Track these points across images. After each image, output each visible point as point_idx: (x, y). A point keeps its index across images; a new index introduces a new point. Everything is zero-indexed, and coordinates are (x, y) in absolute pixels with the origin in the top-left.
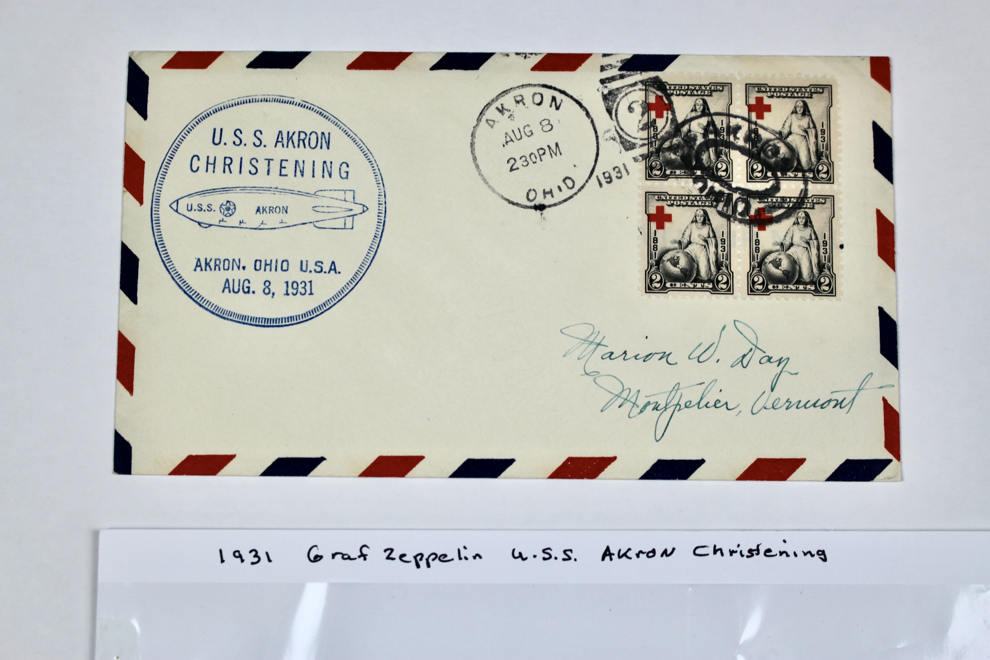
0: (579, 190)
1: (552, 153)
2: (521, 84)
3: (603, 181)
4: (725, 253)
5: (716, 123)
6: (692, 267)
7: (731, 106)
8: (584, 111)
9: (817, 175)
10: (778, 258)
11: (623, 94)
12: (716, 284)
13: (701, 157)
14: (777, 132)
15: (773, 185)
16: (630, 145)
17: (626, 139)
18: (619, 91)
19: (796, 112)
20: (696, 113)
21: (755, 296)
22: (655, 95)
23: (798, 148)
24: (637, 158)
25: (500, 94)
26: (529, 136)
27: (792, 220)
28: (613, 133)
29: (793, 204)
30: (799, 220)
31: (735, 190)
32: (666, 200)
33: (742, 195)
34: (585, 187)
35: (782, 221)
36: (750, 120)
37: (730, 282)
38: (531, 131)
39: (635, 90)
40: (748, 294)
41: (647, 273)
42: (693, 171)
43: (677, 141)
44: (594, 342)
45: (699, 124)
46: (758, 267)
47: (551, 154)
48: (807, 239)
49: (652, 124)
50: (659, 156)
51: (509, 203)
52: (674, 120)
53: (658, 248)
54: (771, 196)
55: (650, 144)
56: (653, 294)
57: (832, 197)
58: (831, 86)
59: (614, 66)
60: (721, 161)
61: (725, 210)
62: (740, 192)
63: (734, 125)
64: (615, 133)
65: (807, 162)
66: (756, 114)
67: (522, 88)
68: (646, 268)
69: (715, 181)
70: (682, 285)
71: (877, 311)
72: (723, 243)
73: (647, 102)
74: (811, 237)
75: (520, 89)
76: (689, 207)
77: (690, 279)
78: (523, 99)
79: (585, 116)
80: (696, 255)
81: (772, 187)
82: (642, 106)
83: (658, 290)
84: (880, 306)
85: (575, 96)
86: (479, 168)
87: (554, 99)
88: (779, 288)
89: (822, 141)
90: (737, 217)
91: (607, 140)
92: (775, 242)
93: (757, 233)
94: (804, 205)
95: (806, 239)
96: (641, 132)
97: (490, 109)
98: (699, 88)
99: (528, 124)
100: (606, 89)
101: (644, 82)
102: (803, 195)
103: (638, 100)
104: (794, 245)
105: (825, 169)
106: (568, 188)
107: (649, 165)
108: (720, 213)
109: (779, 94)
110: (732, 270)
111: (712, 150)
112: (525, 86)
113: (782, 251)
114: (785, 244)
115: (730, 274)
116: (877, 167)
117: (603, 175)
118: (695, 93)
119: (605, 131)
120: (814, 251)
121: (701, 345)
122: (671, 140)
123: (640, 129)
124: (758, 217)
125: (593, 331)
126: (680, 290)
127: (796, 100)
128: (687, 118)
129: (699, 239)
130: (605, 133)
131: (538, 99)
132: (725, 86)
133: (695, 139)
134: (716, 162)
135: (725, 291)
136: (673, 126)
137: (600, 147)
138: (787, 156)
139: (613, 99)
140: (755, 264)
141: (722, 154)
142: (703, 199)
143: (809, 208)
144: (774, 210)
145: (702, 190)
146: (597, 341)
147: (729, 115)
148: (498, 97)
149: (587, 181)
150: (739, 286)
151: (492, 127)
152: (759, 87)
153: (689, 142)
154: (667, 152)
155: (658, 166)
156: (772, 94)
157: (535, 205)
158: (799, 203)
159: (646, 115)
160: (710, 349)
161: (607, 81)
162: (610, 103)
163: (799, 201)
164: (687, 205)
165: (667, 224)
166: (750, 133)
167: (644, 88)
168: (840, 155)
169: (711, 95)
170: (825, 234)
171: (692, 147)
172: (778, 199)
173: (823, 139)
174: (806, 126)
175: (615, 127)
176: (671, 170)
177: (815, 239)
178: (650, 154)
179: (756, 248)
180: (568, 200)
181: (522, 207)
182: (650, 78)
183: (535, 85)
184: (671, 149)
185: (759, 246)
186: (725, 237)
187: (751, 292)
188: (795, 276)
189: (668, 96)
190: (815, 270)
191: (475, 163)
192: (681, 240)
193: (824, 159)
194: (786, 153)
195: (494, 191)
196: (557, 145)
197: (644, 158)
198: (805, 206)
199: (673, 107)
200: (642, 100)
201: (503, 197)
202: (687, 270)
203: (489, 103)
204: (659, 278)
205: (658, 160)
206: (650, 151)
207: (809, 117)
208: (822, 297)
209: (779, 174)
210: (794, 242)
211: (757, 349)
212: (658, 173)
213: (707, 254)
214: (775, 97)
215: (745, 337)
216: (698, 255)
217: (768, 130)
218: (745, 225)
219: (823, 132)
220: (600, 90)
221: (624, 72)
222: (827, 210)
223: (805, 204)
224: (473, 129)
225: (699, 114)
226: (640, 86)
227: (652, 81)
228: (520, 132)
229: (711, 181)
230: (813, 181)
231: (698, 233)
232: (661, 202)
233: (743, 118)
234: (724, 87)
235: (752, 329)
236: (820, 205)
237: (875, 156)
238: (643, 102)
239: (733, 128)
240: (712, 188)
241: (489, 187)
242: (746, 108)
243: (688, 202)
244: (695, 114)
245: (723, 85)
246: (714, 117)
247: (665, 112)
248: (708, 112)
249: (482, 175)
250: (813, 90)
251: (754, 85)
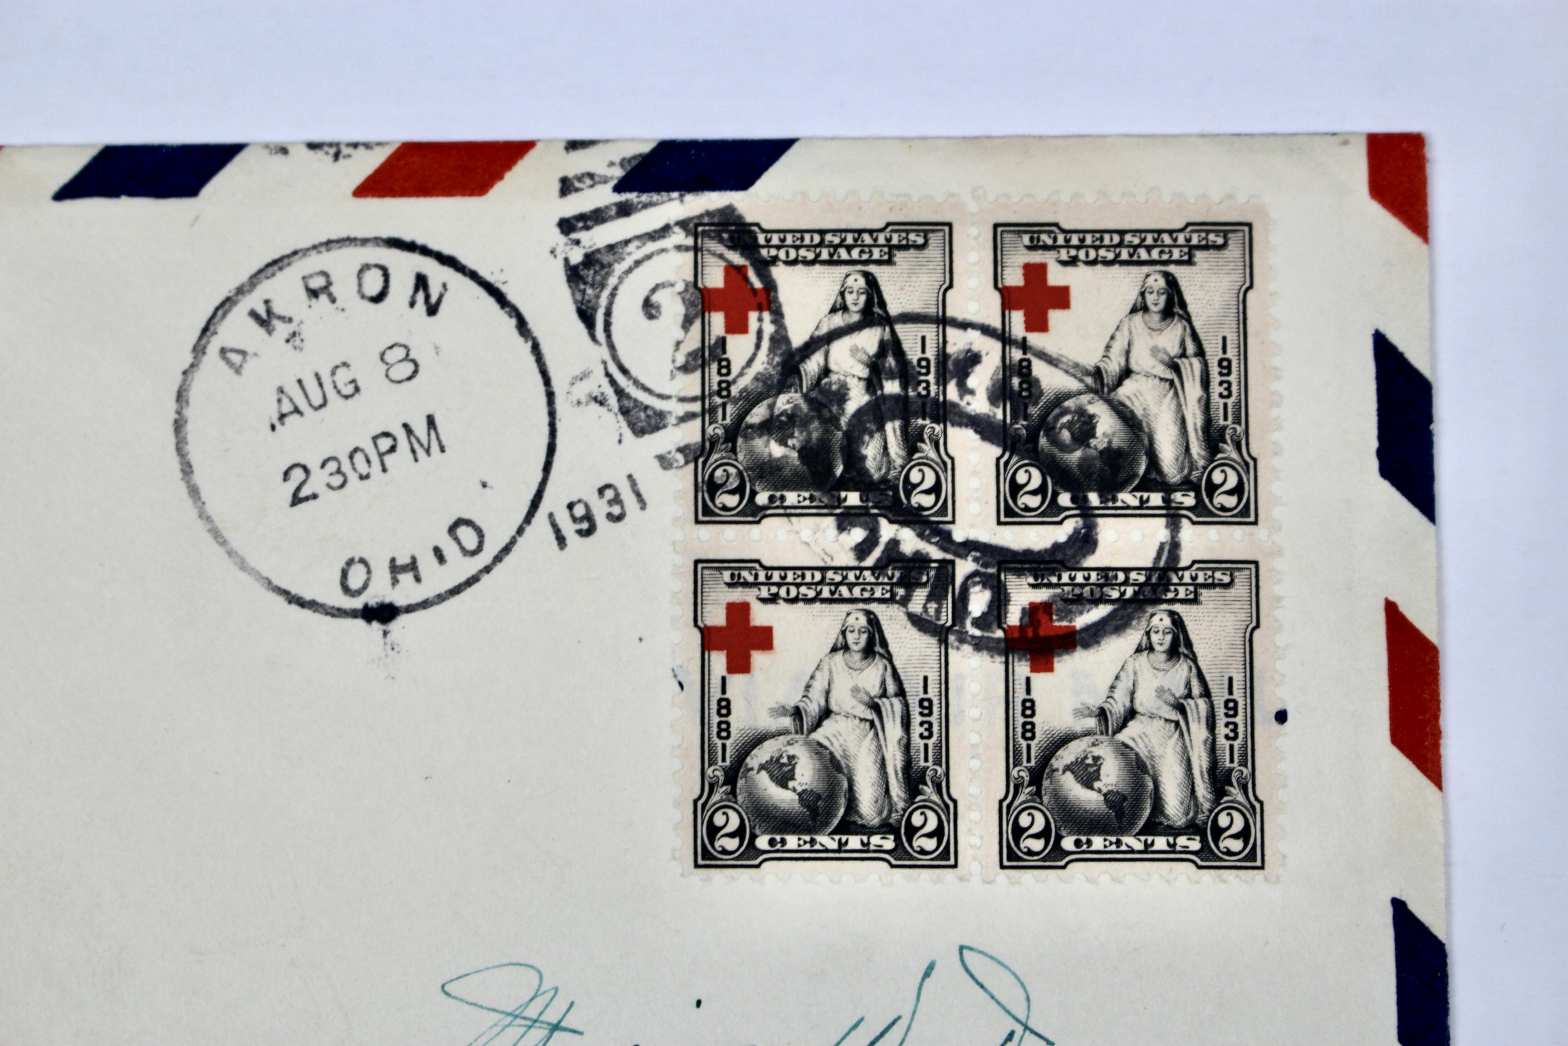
0: (498, 559)
1: (416, 446)
2: (324, 239)
3: (569, 528)
4: (931, 742)
5: (906, 346)
6: (832, 787)
7: (949, 294)
8: (511, 317)
9: (1207, 500)
10: (1089, 756)
11: (628, 262)
12: (904, 839)
13: (859, 452)
14: (1087, 370)
15: (1076, 532)
16: (648, 417)
17: (636, 400)
18: (615, 253)
19: (1145, 309)
20: (846, 316)
21: (1023, 871)
22: (723, 264)
23: (1152, 418)
24: (669, 456)
25: (260, 271)
26: (347, 397)
27: (1133, 637)
28: (598, 384)
29: (1137, 588)
30: (1155, 638)
31: (962, 551)
32: (756, 584)
33: (983, 566)
34: (516, 549)
35: (1103, 643)
36: (1007, 335)
37: (948, 829)
38: (353, 381)
39: (663, 250)
40: (1002, 867)
41: (700, 806)
42: (835, 493)
43: (788, 402)
44: (542, 1022)
45: (854, 351)
46: (1029, 785)
47: (413, 451)
48: (1177, 695)
49: (715, 352)
50: (734, 450)
51: (290, 602)
52: (780, 339)
53: (732, 730)
54: (1069, 564)
55: (708, 413)
56: (718, 870)
57: (1252, 566)
58: (1249, 225)
59: (600, 176)
60: (921, 461)
61: (932, 612)
62: (978, 554)
63: (960, 352)
64: (605, 382)
65: (1177, 460)
66: (1025, 315)
67: (328, 250)
68: (698, 792)
69: (904, 523)
70: (805, 842)
71: (1388, 912)
72: (926, 711)
73: (700, 285)
74: (1190, 690)
75: (319, 252)
76: (825, 606)
77: (827, 824)
78: (329, 284)
79: (515, 333)
80: (844, 751)
81: (1074, 538)
82: (683, 300)
83: (733, 859)
84: (1398, 896)
85: (484, 273)
86: (200, 498)
87: (421, 282)
88: (1094, 848)
89: (1221, 395)
90: (967, 632)
91: (579, 403)
92: (1079, 706)
93: (1028, 680)
94: (1168, 590)
95: (1174, 695)
96: (681, 377)
97: (231, 316)
98: (856, 240)
99: (344, 360)
100: (575, 248)
101: (691, 225)
102: (1166, 562)
103: (672, 279)
104: (1138, 716)
105: (1232, 482)
106: (466, 552)
107: (706, 477)
108: (918, 622)
109: (1092, 254)
110: (954, 793)
111: (892, 428)
112: (334, 245)
113: (1102, 733)
114: (1110, 712)
115: (947, 806)
116: (1385, 472)
117: (566, 512)
118: (843, 254)
119: (575, 378)
120: (1199, 733)
121: (862, 1024)
122: (770, 400)
123: (679, 369)
124: (1030, 633)
125: (540, 986)
126: (798, 856)
127: (1146, 269)
128: (818, 333)
129: (854, 702)
130: (573, 384)
131: (373, 283)
132: (933, 231)
133: (841, 396)
134: (906, 465)
135: (932, 860)
136: (777, 359)
137: (559, 426)
138: (1116, 443)
139: (598, 278)
140: (1022, 774)
141: (923, 441)
142: (867, 581)
143: (1183, 601)
144: (1080, 608)
145: (862, 550)
146: (552, 1016)
147: (943, 321)
148: (255, 281)
149: (520, 531)
150: (976, 841)
151: (238, 370)
152: (1034, 232)
153: (825, 406)
154: (760, 436)
155: (731, 480)
156: (1073, 252)
157: (366, 606)
158: (1152, 585)
159: (697, 324)
160: (887, 1036)
161: (580, 224)
162: (590, 291)
163: (1154, 580)
164: (817, 599)
165: (758, 658)
166: (1008, 374)
167: (690, 241)
168: (1276, 436)
169: (890, 262)
170: (1230, 679)
171: (834, 421)
172: (1089, 575)
173: (1226, 389)
174: (1174, 350)
175: (604, 363)
176: (770, 493)
177: (1201, 696)
178: (708, 444)
179: (1024, 724)
180: (465, 589)
181: (327, 614)
182: (708, 213)
183: (365, 242)
184: (768, 427)
185: (1034, 720)
186: (933, 693)
187: (1009, 859)
188: (1142, 809)
189: (763, 266)
190: (1202, 790)
191: (188, 482)
192: (801, 705)
193: (1229, 450)
194: (1114, 434)
195: (243, 566)
196: (431, 422)
197: (691, 457)
198: (1170, 595)
199: (776, 298)
200: (684, 280)
201: (270, 583)
202: (819, 797)
203: (228, 299)
204: (734, 823)
205: (731, 461)
206: (707, 436)
207: (1185, 323)
208: (1222, 871)
209: (1094, 499)
210: (1138, 707)
211: (1028, 1032)
212: (731, 501)
213: (879, 748)
214: (1080, 264)
215: (993, 997)
216: (852, 749)
217: (1062, 366)
218: (992, 657)
219: (1225, 366)
220: (558, 252)
221: (632, 196)
222: (1238, 605)
223: (1172, 588)
224: (179, 378)
225: (855, 318)
226: (679, 237)
227: (716, 220)
228: (321, 385)
229: (891, 522)
230: (1195, 519)
231: (850, 684)
232: (740, 589)
233: (986, 330)
234: (930, 235)
235: (1014, 974)
236: (1217, 590)
237: (1380, 437)
238: (687, 285)
239: (957, 362)
240: (894, 543)
241: (230, 553)
242: (996, 299)
243: (821, 590)
244: (844, 320)
245: (926, 228)
246: (899, 328)
247: (753, 316)
248: (880, 311)
249: (208, 519)
250: (1195, 241)
251: (1018, 228)
